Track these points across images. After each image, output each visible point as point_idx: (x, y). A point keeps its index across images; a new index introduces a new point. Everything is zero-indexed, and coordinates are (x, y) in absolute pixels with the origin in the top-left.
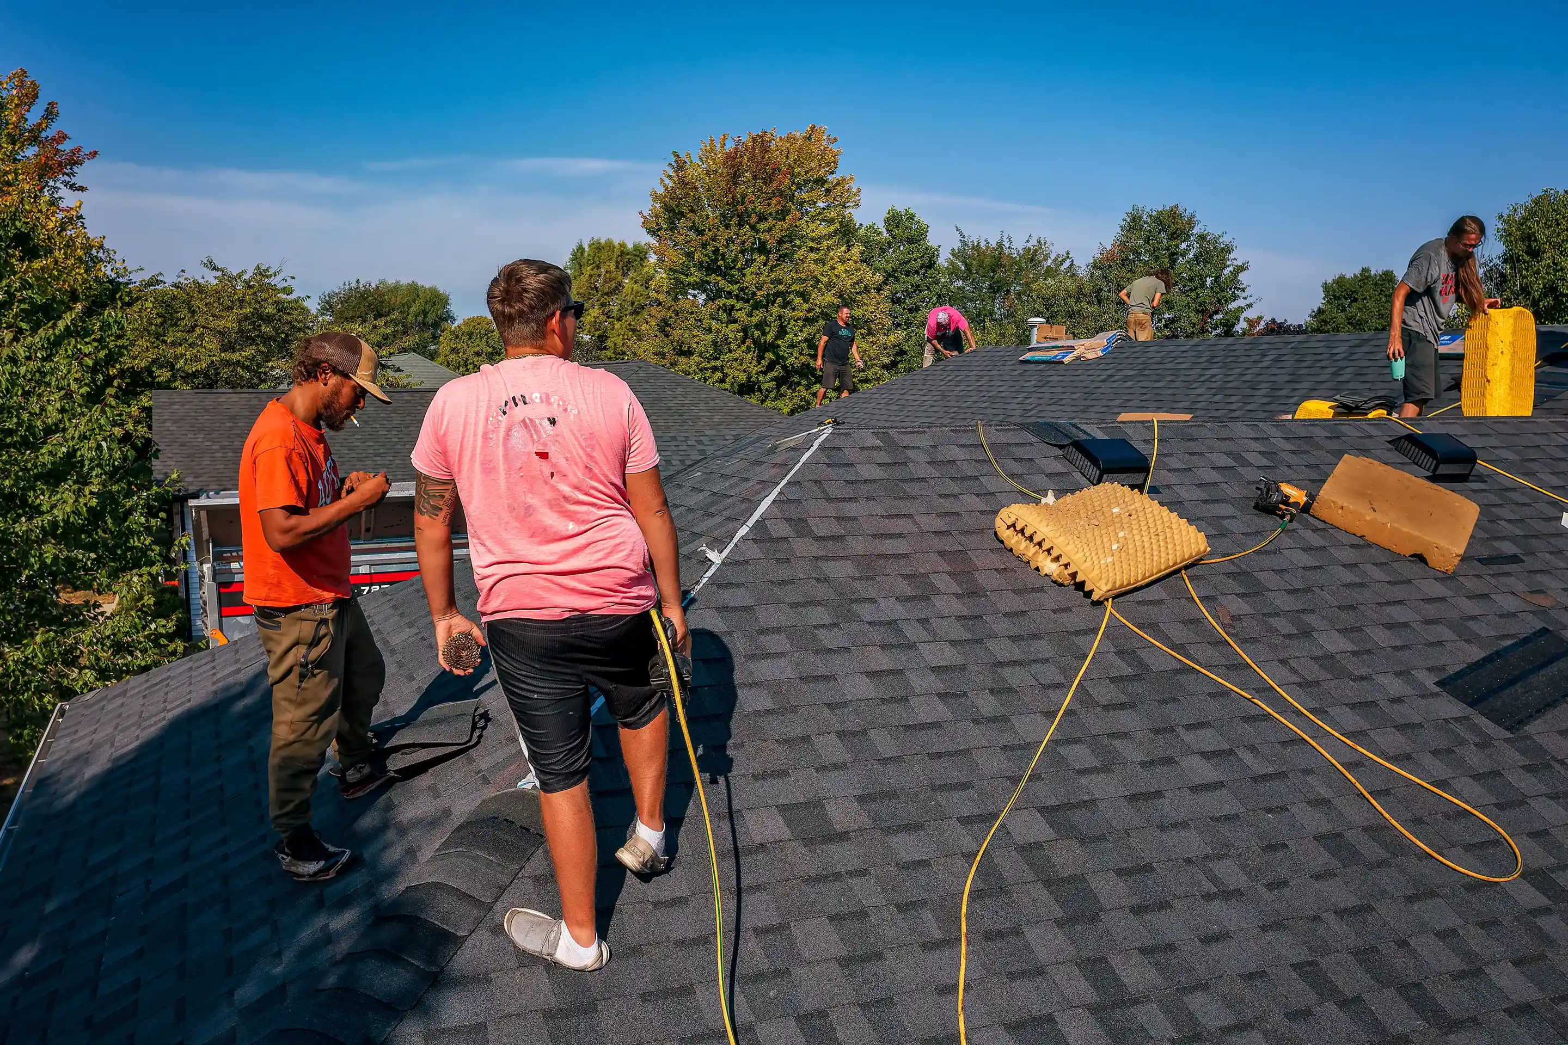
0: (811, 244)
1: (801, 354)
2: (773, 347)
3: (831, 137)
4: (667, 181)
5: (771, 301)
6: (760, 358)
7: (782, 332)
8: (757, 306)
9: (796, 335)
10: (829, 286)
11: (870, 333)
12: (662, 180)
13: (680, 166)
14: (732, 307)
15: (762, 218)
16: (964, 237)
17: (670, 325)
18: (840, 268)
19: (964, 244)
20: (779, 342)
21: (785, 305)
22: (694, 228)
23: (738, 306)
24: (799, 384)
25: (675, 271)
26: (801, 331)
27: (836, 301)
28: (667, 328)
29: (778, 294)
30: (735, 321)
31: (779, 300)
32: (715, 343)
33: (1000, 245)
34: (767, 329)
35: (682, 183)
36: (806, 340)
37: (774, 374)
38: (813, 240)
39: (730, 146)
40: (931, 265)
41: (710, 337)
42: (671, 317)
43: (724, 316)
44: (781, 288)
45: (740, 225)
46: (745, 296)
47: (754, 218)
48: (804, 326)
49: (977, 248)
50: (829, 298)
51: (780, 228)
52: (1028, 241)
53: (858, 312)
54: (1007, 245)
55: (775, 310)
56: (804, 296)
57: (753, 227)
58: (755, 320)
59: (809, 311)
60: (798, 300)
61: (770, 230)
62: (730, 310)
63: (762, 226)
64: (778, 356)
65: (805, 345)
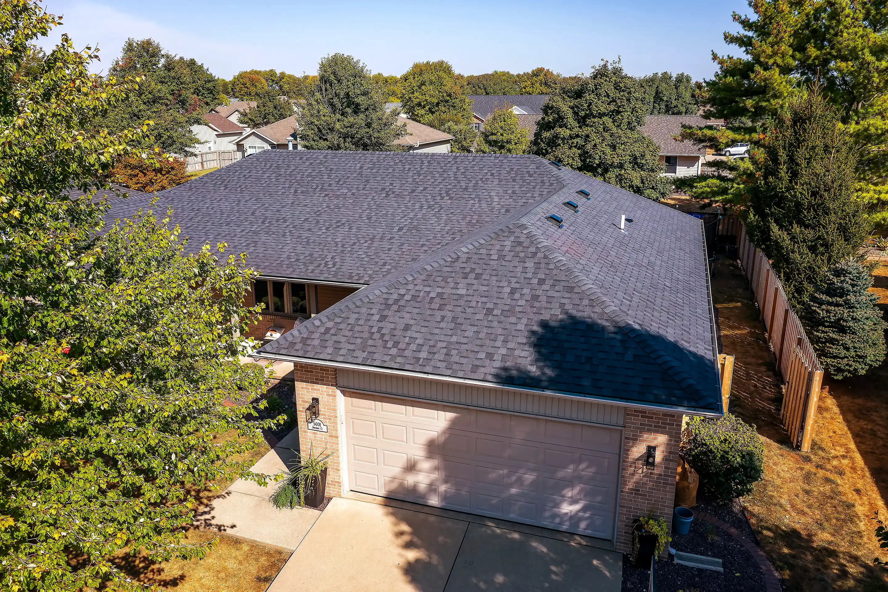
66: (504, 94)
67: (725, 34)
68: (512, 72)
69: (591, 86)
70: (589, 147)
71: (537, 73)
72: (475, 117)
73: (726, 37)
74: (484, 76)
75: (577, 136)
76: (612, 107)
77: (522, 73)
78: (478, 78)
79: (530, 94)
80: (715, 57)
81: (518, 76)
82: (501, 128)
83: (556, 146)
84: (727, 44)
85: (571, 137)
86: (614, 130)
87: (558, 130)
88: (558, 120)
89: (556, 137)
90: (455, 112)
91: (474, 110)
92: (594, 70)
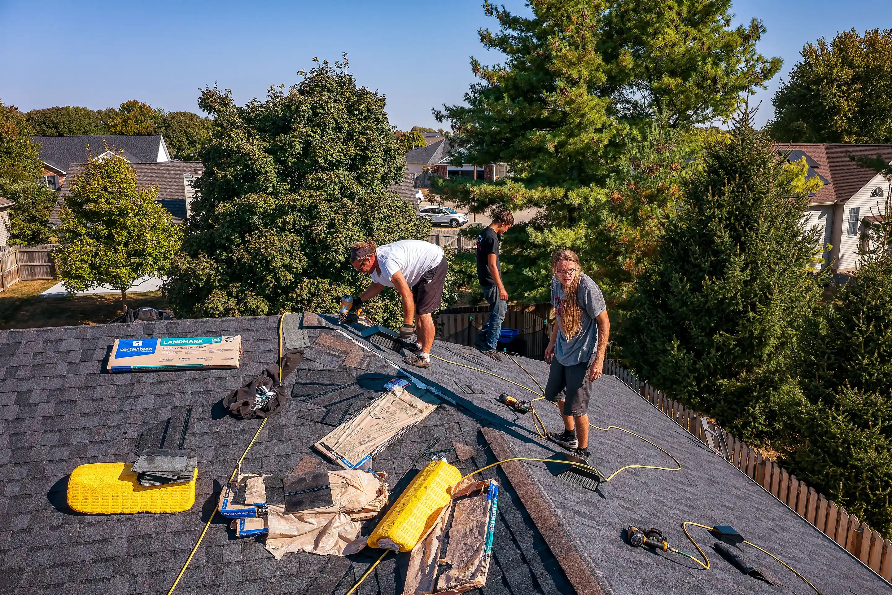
66: (86, 133)
67: (480, 32)
68: (90, 108)
69: (305, 109)
70: (320, 229)
71: (128, 107)
72: (47, 167)
73: (483, 38)
74: (51, 110)
75: (294, 208)
76: (352, 151)
77: (104, 109)
78: (43, 112)
79: (122, 134)
80: (476, 67)
81: (99, 112)
82: (105, 188)
83: (250, 231)
84: (485, 49)
85: (281, 211)
86: (362, 192)
87: (253, 197)
88: (246, 178)
89: (250, 210)
90: (10, 162)
91: (43, 156)
92: (302, 79)
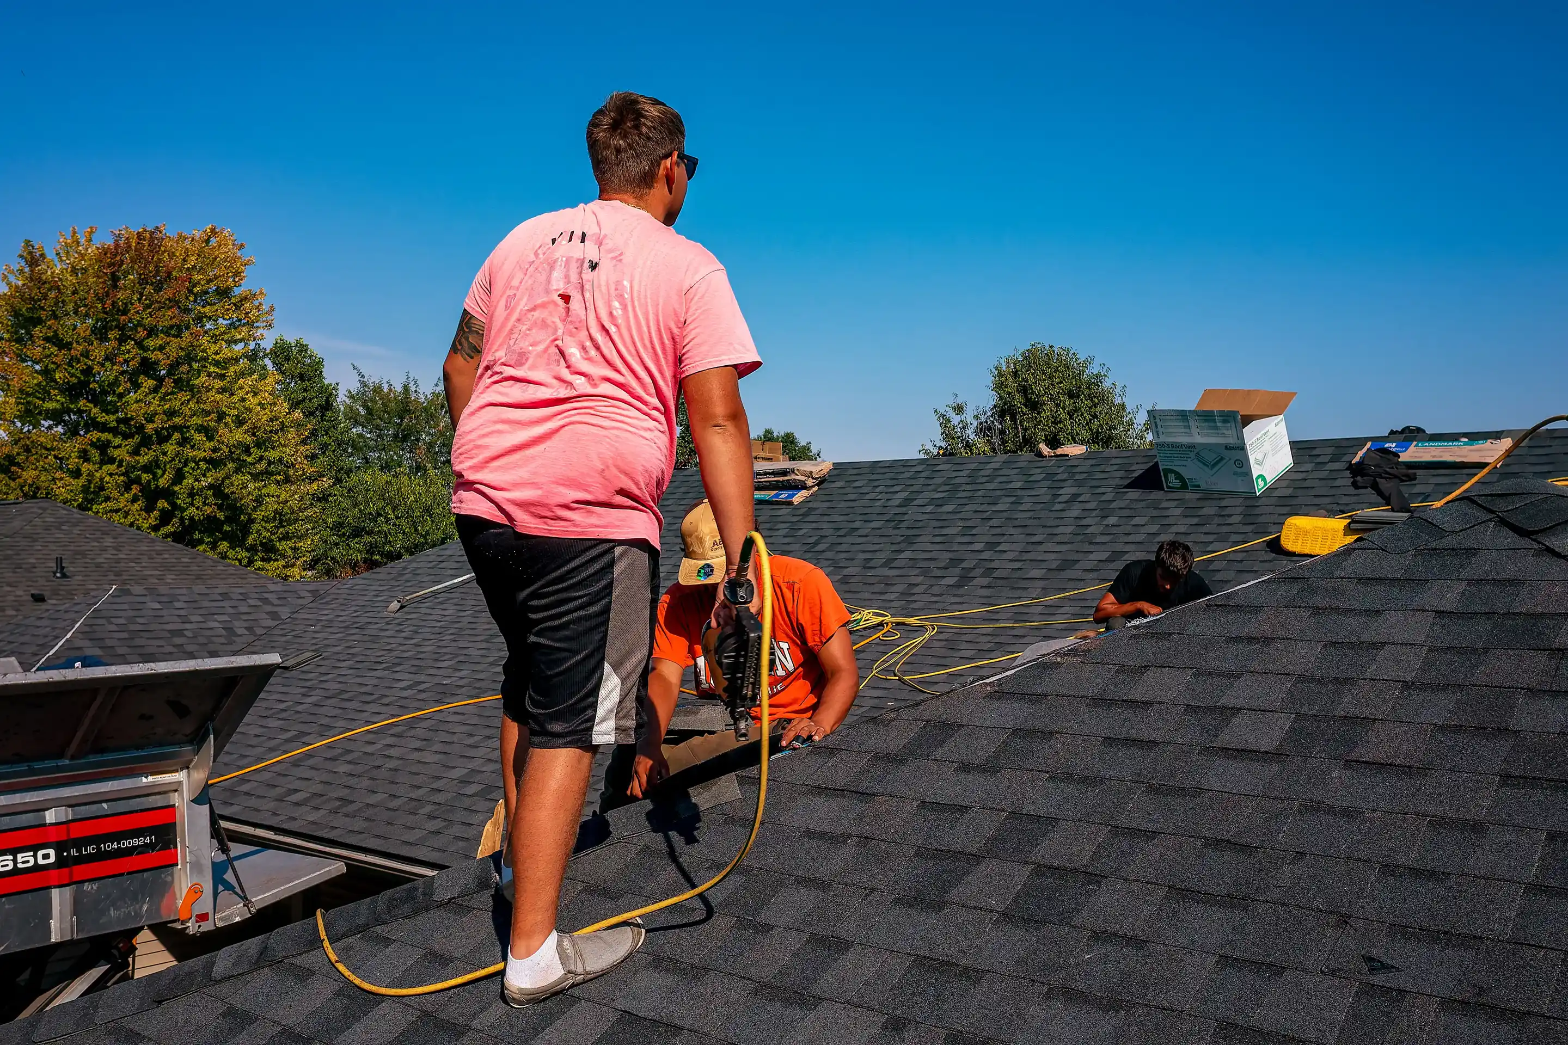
0: (212, 369)
1: (205, 504)
2: (167, 494)
3: (238, 242)
4: (12, 279)
5: (163, 438)
6: (149, 509)
7: (179, 477)
8: (146, 442)
9: (196, 480)
10: (240, 422)
11: (287, 480)
12: (5, 277)
13: (33, 259)
14: (108, 444)
15: (152, 332)
16: (363, 376)
17: (18, 465)
18: (252, 401)
19: (364, 385)
20: (176, 488)
21: (184, 442)
22: (57, 341)
23: (117, 441)
24: (200, 542)
25: (28, 395)
26: (204, 475)
27: (249, 439)
28: (14, 468)
29: (176, 428)
30: (111, 461)
31: (176, 436)
32: (85, 489)
33: (406, 388)
34: (159, 472)
35: (37, 280)
36: (211, 486)
37: (169, 528)
38: (217, 364)
39: (104, 239)
40: (327, 406)
41: (81, 481)
42: (18, 454)
43: (95, 454)
44: (177, 420)
45: (122, 340)
46: (127, 428)
47: (142, 333)
48: (208, 470)
49: (378, 390)
50: (239, 435)
51: (175, 348)
52: (437, 385)
53: (273, 455)
54: (413, 388)
55: (171, 448)
56: (209, 433)
57: (139, 344)
58: (143, 459)
59: (215, 450)
60: (198, 437)
61: (161, 348)
62: (103, 447)
63: (151, 343)
64: (175, 506)
65: (210, 493)
